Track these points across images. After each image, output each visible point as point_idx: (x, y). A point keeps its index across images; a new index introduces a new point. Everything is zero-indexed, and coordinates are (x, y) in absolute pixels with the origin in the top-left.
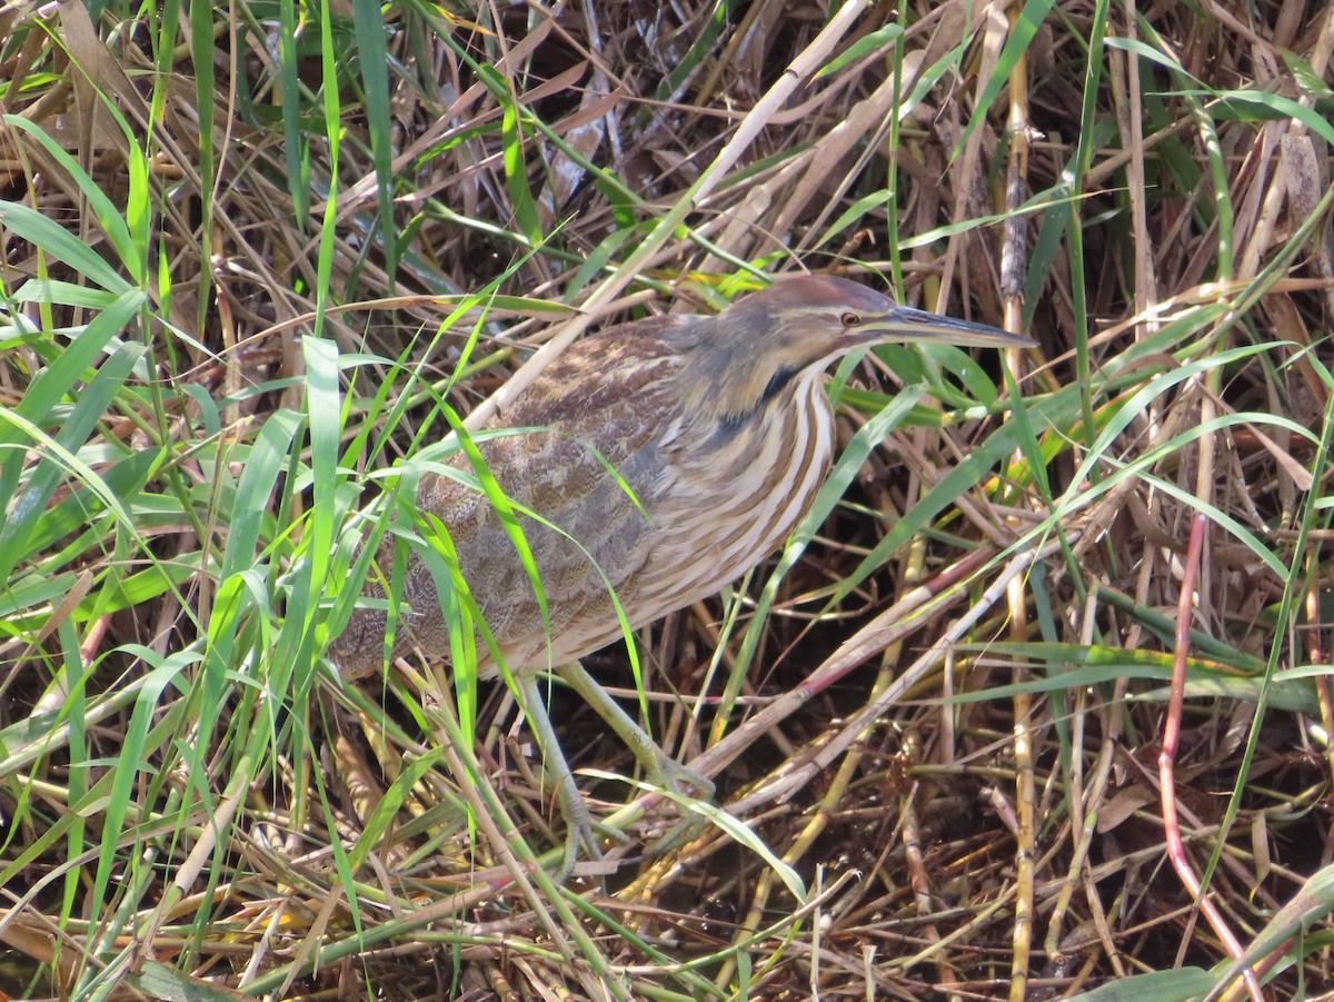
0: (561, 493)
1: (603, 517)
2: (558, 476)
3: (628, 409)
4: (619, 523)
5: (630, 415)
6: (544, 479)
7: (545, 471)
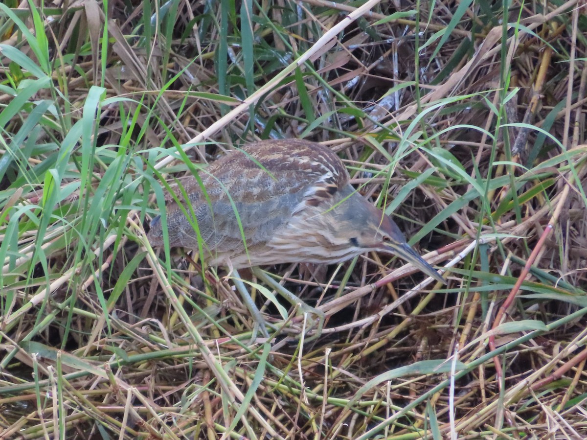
0: (255, 197)
1: (267, 213)
2: (256, 191)
3: (294, 175)
4: (273, 217)
5: (293, 178)
6: (250, 190)
7: (252, 187)
